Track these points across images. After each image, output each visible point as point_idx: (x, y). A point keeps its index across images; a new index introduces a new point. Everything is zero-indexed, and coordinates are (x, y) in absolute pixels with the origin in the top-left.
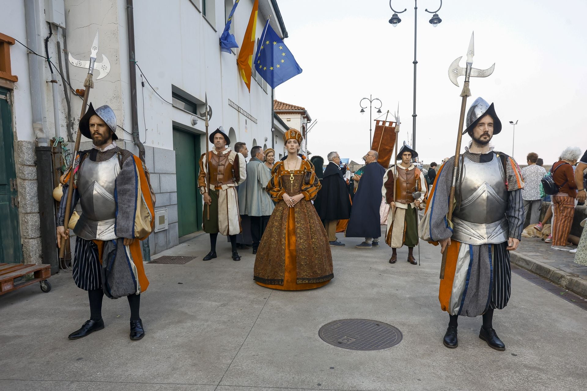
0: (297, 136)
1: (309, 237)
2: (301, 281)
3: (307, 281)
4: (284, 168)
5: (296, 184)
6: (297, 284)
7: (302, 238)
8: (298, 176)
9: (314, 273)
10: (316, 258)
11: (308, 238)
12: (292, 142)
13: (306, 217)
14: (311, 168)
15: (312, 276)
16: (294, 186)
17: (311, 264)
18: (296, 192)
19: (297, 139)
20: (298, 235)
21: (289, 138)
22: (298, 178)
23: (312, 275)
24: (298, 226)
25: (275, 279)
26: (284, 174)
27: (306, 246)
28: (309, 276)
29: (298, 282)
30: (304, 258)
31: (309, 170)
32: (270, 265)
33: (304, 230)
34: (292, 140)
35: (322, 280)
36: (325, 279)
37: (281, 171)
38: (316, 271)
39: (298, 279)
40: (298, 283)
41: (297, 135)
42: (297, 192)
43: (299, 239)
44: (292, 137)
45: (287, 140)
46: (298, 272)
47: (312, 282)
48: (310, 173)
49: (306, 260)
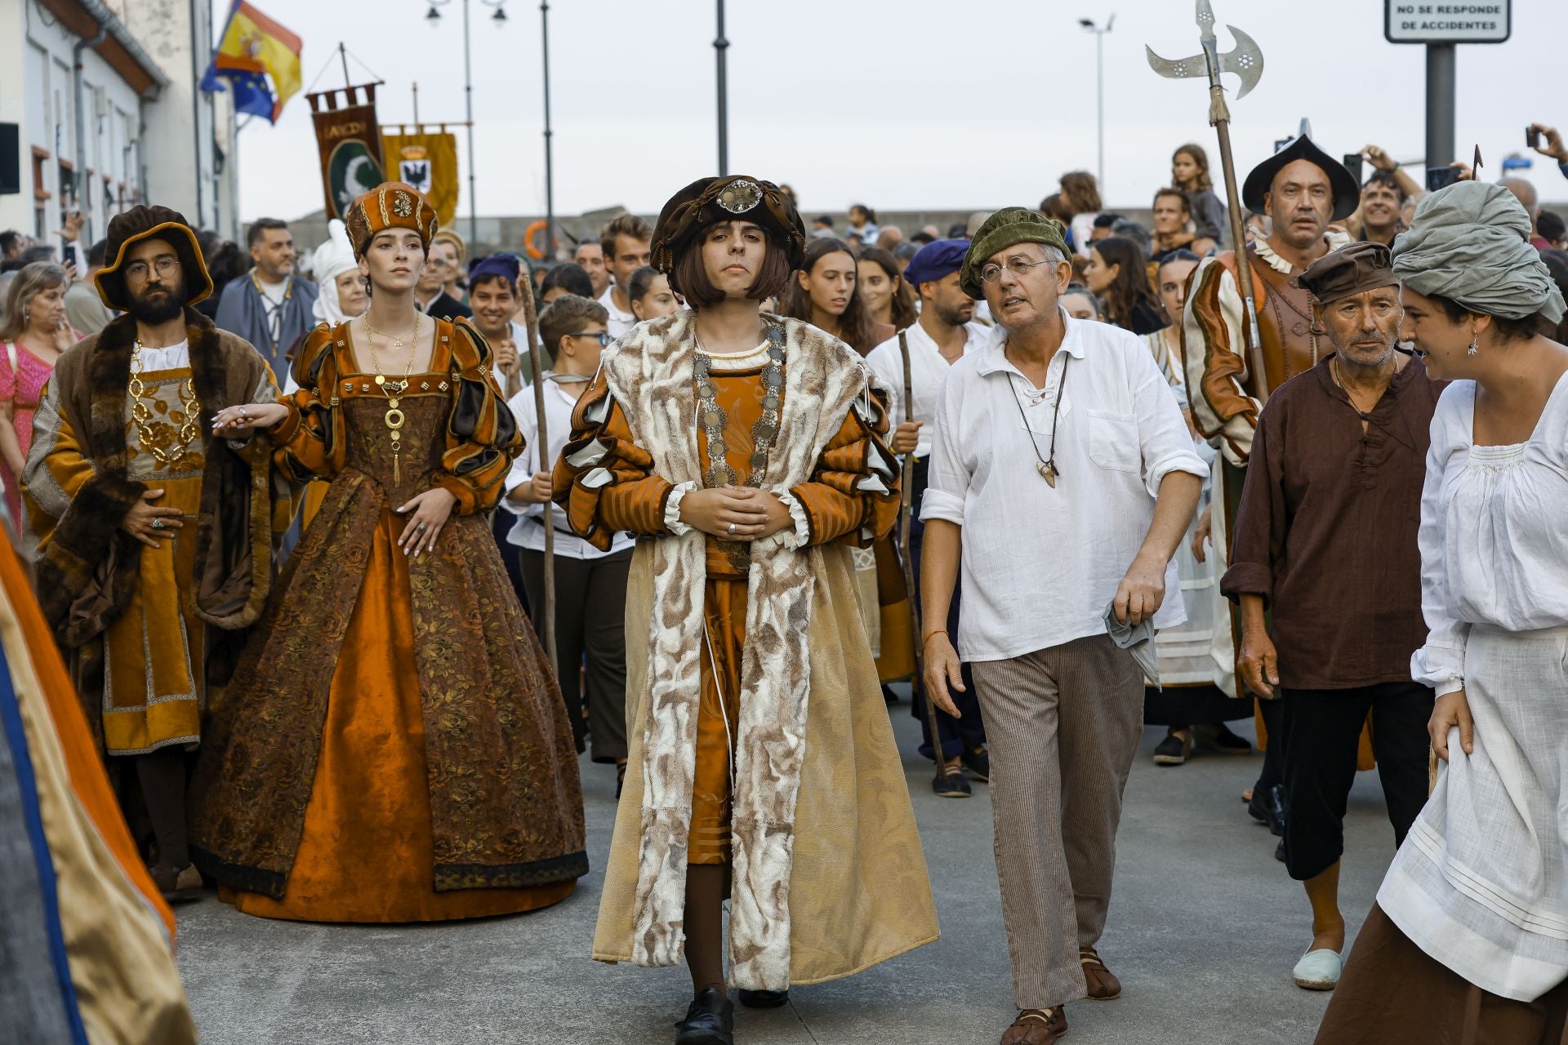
0: (418, 213)
1: (483, 678)
2: (457, 876)
3: (480, 880)
5: (415, 442)
6: (435, 891)
7: (450, 682)
8: (422, 405)
9: (510, 843)
10: (514, 773)
11: (476, 681)
12: (400, 243)
13: (466, 586)
14: (482, 359)
15: (501, 855)
16: (405, 446)
17: (494, 802)
18: (414, 476)
19: (421, 227)
20: (432, 673)
21: (387, 222)
22: (424, 414)
23: (499, 849)
24: (429, 633)
25: (259, 866)
26: (355, 393)
27: (472, 718)
28: (486, 857)
29: (442, 881)
30: (463, 775)
31: (473, 370)
32: (255, 804)
33: (457, 646)
34: (400, 233)
35: (546, 877)
36: (556, 872)
37: (340, 378)
38: (515, 833)
39: (439, 868)
40: (440, 887)
41: (419, 209)
42: (421, 478)
43: (435, 688)
44: (397, 220)
45: (375, 233)
46: (441, 838)
47: (505, 883)
48: (475, 392)
49: (473, 784)
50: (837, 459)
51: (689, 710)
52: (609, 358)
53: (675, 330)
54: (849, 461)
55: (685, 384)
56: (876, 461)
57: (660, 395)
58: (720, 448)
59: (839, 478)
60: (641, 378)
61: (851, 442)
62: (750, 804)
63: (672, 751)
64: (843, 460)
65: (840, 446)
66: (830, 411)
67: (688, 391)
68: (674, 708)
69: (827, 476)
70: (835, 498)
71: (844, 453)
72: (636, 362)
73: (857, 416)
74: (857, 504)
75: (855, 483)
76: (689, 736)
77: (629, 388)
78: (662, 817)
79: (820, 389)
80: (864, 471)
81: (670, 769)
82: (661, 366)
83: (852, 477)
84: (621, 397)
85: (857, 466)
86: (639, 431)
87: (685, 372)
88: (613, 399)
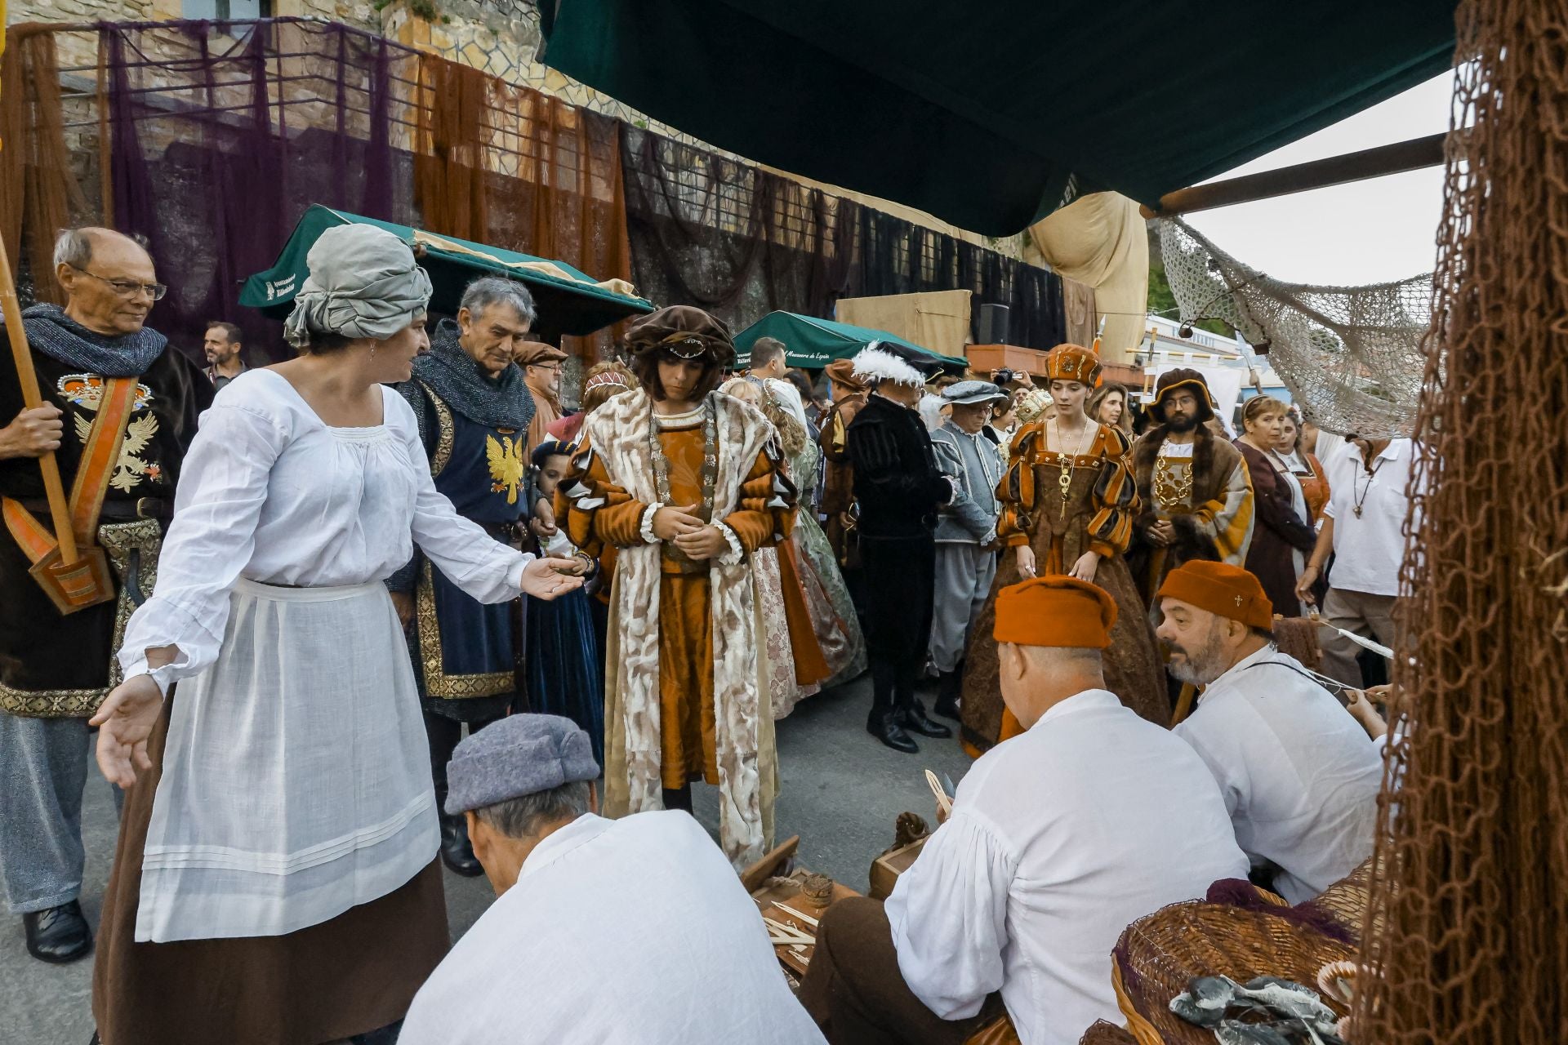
0: (1080, 368)
4: (1042, 444)
8: (1082, 475)
12: (1065, 389)
14: (1124, 452)
16: (1067, 497)
19: (1079, 377)
21: (1057, 375)
22: (1080, 479)
26: (1042, 464)
31: (1117, 457)
34: (1065, 383)
37: (1037, 452)
41: (1080, 365)
44: (1063, 374)
48: (1113, 468)
50: (753, 487)
51: (652, 678)
52: (591, 423)
53: (637, 401)
54: (761, 487)
55: (643, 440)
56: (779, 487)
57: (627, 448)
58: (667, 486)
59: (754, 501)
60: (615, 435)
61: (763, 474)
62: (730, 744)
63: (643, 709)
64: (756, 488)
65: (755, 477)
66: (748, 454)
67: (645, 444)
68: (641, 678)
69: (746, 501)
70: (753, 517)
71: (756, 482)
72: (611, 423)
73: (767, 455)
74: (768, 518)
75: (766, 503)
76: (654, 697)
77: (606, 443)
78: (639, 757)
79: (742, 439)
80: (772, 494)
81: (643, 722)
82: (626, 426)
83: (763, 500)
84: (599, 450)
85: (766, 491)
86: (613, 474)
87: (643, 431)
88: (594, 452)
